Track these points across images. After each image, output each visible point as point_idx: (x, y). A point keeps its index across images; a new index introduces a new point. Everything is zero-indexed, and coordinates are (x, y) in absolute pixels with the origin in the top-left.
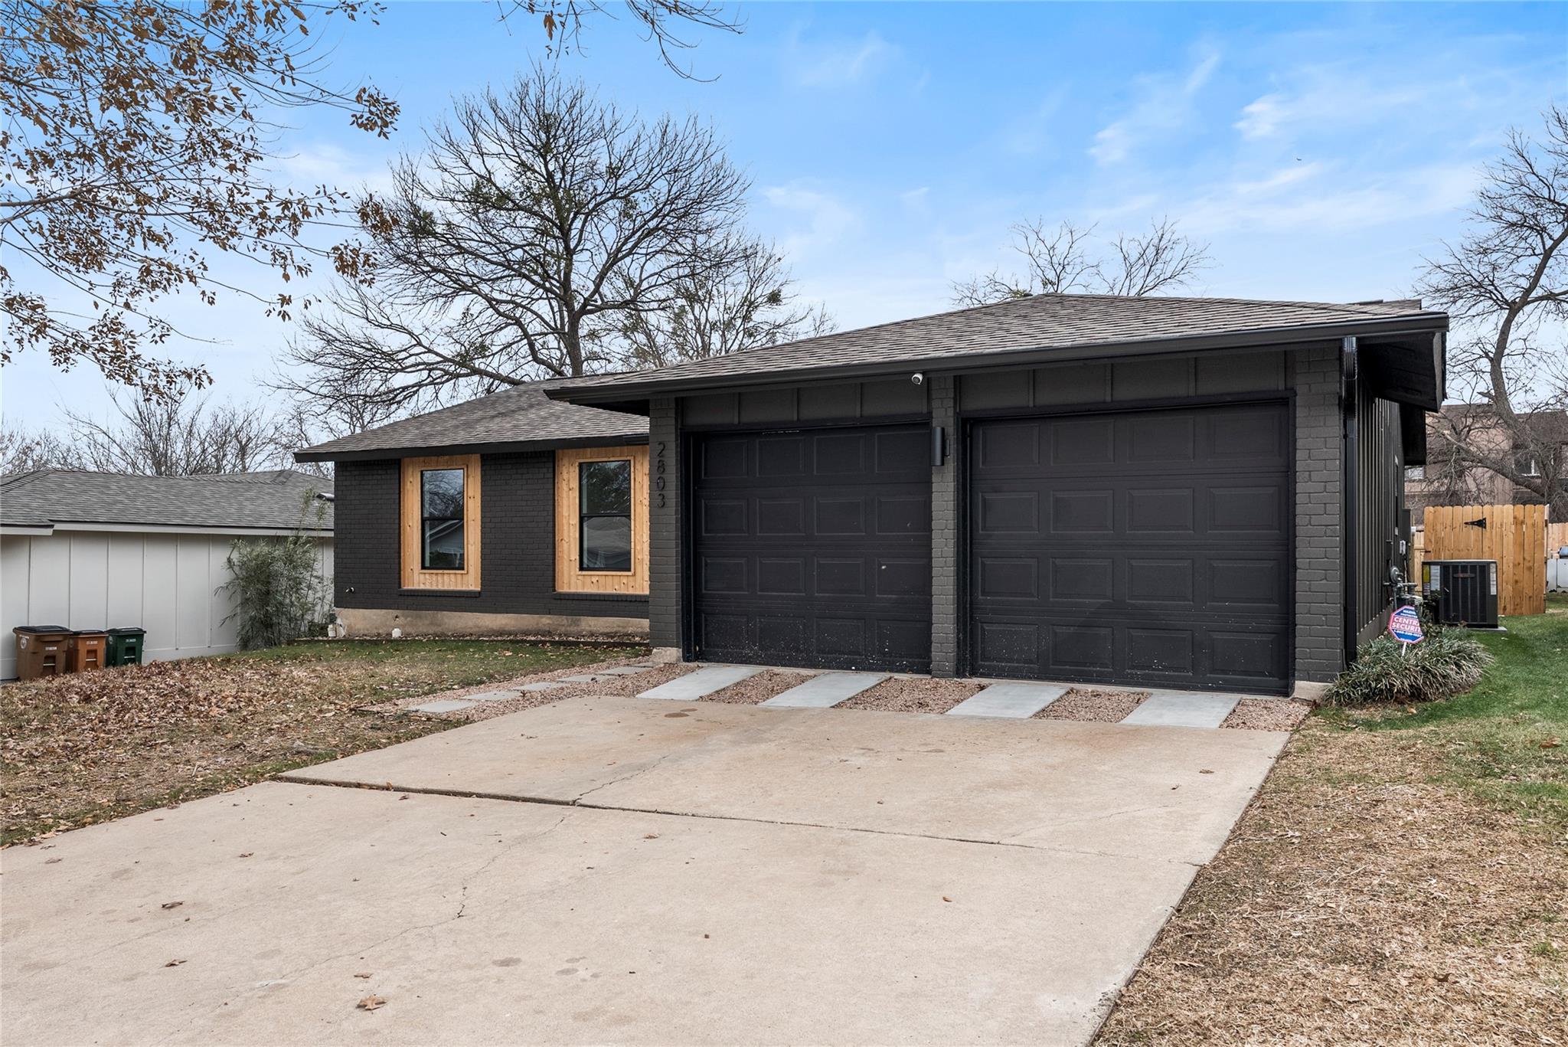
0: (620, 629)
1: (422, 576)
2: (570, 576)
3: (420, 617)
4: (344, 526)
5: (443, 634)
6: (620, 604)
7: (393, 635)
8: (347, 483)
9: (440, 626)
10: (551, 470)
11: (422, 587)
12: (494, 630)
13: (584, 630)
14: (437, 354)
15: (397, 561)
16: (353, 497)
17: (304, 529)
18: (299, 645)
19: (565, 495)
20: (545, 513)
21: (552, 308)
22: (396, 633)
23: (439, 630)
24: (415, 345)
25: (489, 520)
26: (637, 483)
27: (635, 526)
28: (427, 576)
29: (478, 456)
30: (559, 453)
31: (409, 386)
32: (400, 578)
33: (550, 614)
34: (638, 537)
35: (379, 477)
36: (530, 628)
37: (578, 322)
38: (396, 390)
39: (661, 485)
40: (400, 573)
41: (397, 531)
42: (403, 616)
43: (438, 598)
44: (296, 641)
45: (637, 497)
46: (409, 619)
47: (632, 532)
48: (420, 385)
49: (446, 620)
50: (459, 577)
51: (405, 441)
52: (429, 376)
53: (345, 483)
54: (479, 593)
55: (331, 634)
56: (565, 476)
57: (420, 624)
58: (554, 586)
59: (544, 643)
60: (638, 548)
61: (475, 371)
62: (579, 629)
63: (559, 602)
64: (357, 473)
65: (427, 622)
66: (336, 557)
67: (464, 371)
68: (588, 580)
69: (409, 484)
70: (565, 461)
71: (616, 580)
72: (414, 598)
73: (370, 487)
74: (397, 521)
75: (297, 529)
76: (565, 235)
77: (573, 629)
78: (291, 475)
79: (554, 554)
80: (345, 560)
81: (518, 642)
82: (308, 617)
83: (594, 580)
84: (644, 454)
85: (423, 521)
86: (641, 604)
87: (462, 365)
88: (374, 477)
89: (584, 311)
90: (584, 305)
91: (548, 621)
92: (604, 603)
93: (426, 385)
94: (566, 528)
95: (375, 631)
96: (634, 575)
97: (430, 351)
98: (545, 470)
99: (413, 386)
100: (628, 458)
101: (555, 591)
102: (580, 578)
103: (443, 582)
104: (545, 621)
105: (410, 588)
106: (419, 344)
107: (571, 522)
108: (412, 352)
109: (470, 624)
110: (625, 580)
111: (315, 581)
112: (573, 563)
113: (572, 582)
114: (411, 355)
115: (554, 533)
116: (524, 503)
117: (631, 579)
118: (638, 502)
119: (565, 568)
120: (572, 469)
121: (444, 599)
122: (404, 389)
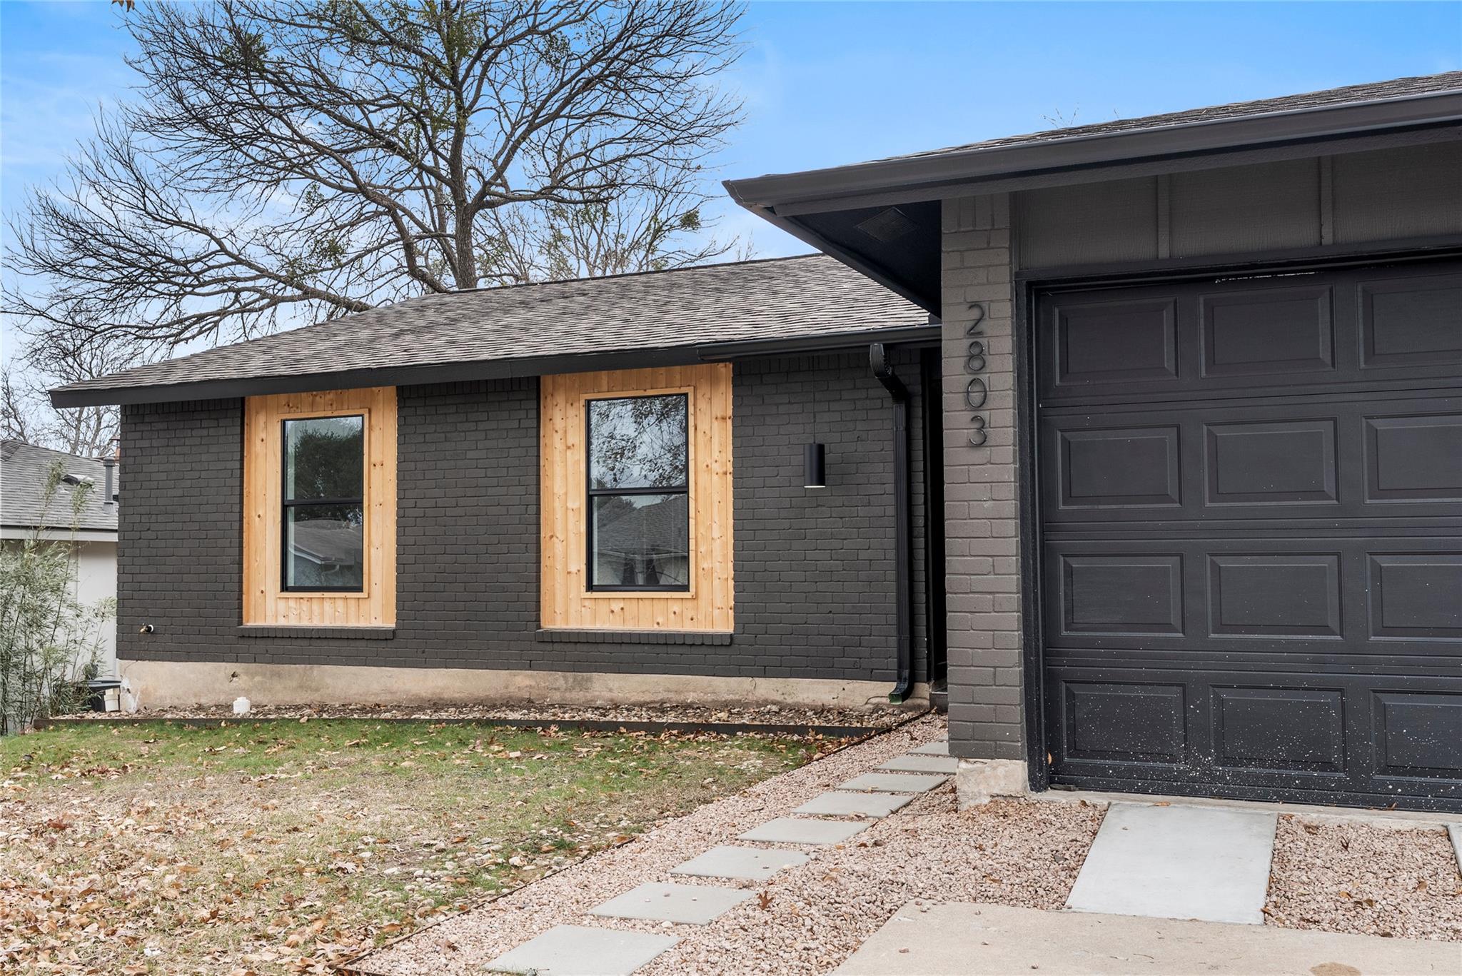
0: (671, 695)
1: (282, 604)
2: (567, 599)
3: (279, 675)
4: (137, 518)
5: (322, 708)
6: (670, 649)
7: (235, 711)
8: (146, 444)
9: (317, 690)
10: (533, 414)
11: (282, 622)
12: (422, 699)
13: (598, 698)
14: (250, 265)
15: (236, 578)
16: (154, 468)
17: (47, 528)
18: (57, 729)
19: (557, 457)
20: (521, 490)
21: (429, 201)
22: (241, 707)
23: (315, 697)
24: (215, 253)
25: (411, 503)
26: (700, 434)
27: (697, 511)
28: (292, 603)
29: (391, 391)
30: (547, 382)
31: (207, 315)
32: (240, 607)
33: (530, 668)
34: (702, 530)
35: (205, 432)
36: (492, 694)
37: (471, 219)
38: (186, 319)
39: (976, 397)
40: (240, 599)
41: (236, 525)
42: (247, 673)
43: (313, 642)
44: (51, 722)
45: (700, 458)
46: (258, 679)
47: (692, 522)
48: (223, 313)
49: (328, 681)
50: (352, 603)
51: (256, 367)
52: (236, 300)
53: (140, 444)
54: (394, 632)
55: (110, 705)
56: (558, 423)
57: (279, 687)
58: (538, 620)
59: (546, 725)
60: (702, 549)
61: (308, 294)
62: (589, 696)
63: (549, 647)
64: (161, 426)
65: (295, 684)
66: (121, 573)
67: (289, 291)
68: (603, 608)
69: (258, 442)
70: (560, 399)
71: (659, 606)
72: (269, 641)
73: (186, 450)
74: (237, 508)
75: (35, 528)
76: (457, 86)
77: (577, 696)
78: (17, 448)
79: (538, 562)
80: (139, 578)
81: (491, 723)
82: (56, 673)
83: (616, 606)
84: (714, 381)
85: (285, 508)
86: (712, 650)
87: (289, 281)
88: (194, 433)
89: (480, 203)
90: (483, 193)
91: (527, 682)
92: (639, 648)
93: (233, 313)
94: (559, 514)
95: (193, 702)
96: (695, 598)
97: (239, 261)
98: (522, 414)
99: (214, 314)
100: (683, 390)
101: (539, 627)
102: (587, 603)
103: (322, 614)
104: (521, 682)
105: (260, 623)
106: (223, 249)
107: (570, 505)
108: (211, 263)
109: (375, 687)
110: (676, 607)
111: (68, 613)
112: (574, 577)
113: (572, 610)
114: (210, 268)
115: (538, 524)
116: (482, 473)
117: (689, 604)
118: (702, 466)
119: (558, 586)
120: (571, 412)
121: (325, 642)
122: (201, 318)
